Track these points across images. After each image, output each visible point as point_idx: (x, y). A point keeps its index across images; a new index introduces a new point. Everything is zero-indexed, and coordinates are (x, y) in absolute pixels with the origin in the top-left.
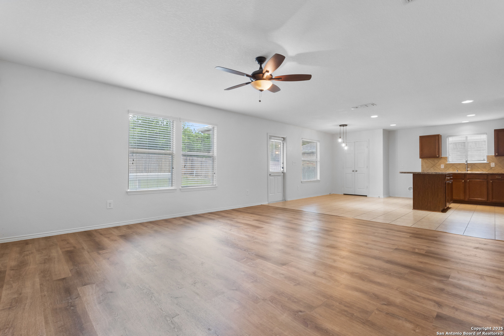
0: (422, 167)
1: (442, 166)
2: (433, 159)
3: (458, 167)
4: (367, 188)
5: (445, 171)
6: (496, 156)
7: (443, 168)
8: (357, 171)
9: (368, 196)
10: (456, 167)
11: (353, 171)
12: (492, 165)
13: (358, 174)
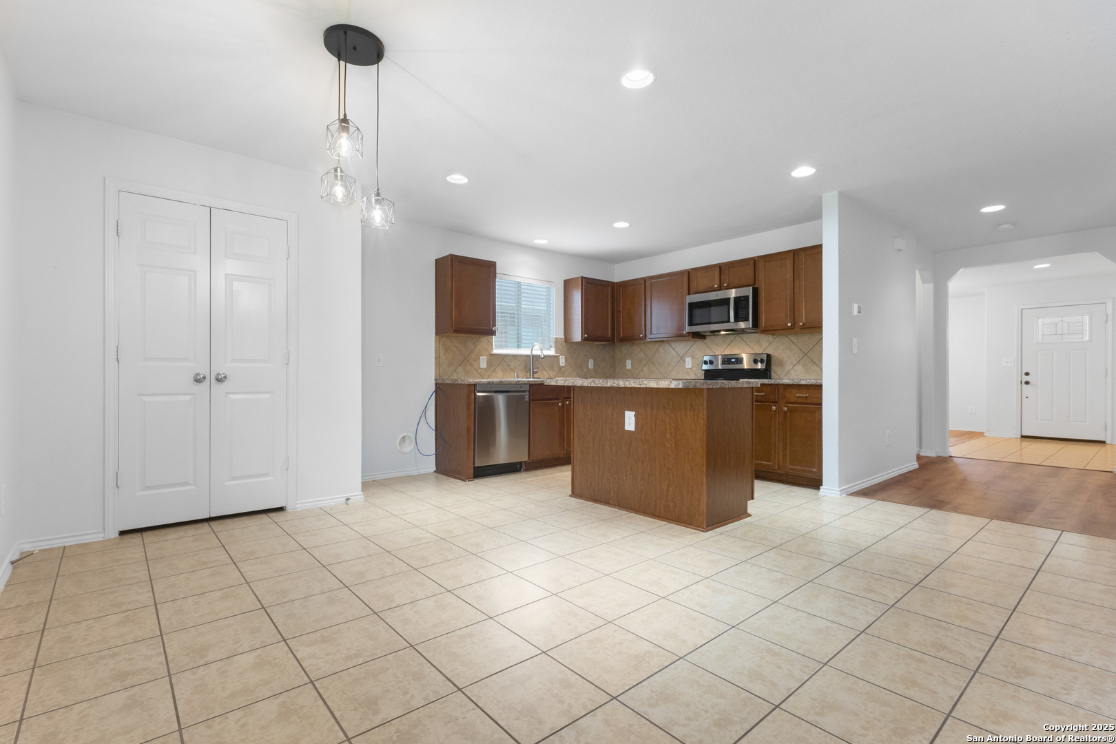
1: (483, 363)
4: (287, 469)
5: (488, 377)
6: (584, 339)
7: (485, 366)
8: (225, 377)
9: (289, 508)
10: (508, 365)
11: (198, 380)
12: (562, 361)
13: (232, 396)
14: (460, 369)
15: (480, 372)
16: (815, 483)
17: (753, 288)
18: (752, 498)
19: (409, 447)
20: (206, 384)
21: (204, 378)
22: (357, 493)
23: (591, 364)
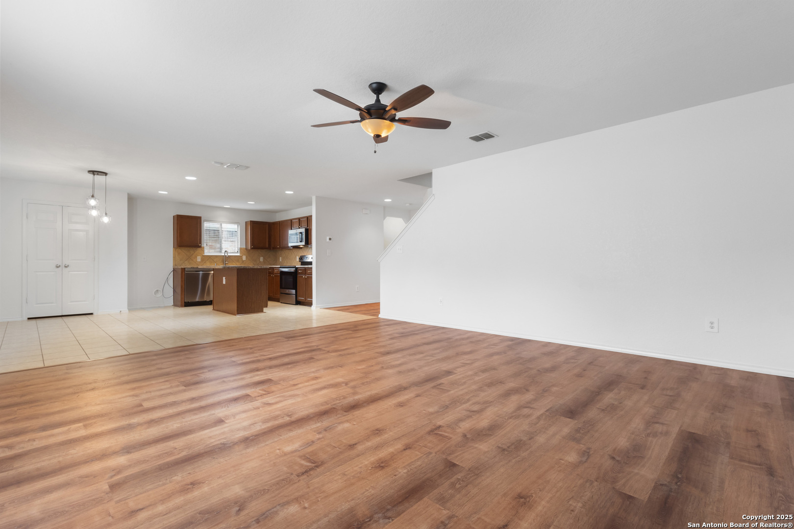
0: (173, 260)
1: (199, 259)
2: (188, 248)
3: (215, 260)
4: (94, 299)
5: (202, 265)
6: (251, 248)
7: (200, 261)
8: (68, 266)
9: (95, 314)
10: (213, 260)
11: (58, 267)
12: (244, 258)
13: (71, 272)
14: (186, 262)
15: (197, 262)
16: (310, 304)
17: (306, 229)
18: (267, 307)
19: (160, 295)
20: (60, 268)
21: (60, 266)
22: (125, 309)
23: (262, 259)
